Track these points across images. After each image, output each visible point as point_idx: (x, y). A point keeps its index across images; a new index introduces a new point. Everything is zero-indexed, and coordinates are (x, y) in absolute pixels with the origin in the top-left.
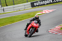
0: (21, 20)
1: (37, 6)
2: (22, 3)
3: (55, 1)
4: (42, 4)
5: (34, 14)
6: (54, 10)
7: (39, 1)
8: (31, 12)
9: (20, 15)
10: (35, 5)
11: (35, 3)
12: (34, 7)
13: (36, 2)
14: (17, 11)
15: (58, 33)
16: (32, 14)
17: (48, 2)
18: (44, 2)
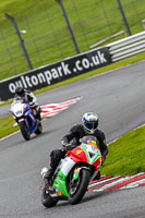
3: (80, 69)
4: (36, 84)
7: (24, 76)
10: (13, 91)
11: (12, 85)
12: (10, 100)
13: (13, 81)
17: (55, 74)
18: (40, 75)
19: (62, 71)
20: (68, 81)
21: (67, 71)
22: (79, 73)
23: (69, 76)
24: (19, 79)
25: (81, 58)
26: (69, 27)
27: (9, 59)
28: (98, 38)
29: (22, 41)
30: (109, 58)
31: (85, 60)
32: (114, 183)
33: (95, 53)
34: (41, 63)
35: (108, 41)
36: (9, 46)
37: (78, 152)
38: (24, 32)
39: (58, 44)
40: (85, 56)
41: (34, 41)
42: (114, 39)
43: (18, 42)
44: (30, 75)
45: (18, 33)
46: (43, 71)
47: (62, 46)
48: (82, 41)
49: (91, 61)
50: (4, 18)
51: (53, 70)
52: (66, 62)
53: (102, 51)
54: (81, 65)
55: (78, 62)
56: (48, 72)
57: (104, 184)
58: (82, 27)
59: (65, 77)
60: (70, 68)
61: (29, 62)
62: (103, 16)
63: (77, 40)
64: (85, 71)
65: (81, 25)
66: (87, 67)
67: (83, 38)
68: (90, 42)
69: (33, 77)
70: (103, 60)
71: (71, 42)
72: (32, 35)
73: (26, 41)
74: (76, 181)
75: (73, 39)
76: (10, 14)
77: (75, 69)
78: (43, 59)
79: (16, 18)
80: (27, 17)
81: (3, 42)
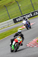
0: (4, 37)
1: (19, 21)
2: (6, 21)
5: (15, 30)
6: (34, 23)
8: (13, 29)
9: (3, 33)
10: (18, 21)
12: (17, 23)
14: (2, 29)
16: (14, 30)
19: (30, 15)
20: (32, 18)
21: (31, 15)
25: (35, 12)
26: (32, 4)
29: (20, 8)
31: (36, 12)
34: (25, 13)
36: (16, 9)
37: (16, 40)
39: (29, 8)
40: (36, 11)
41: (23, 8)
43: (19, 8)
44: (22, 17)
45: (19, 6)
46: (25, 15)
50: (15, 2)
52: (31, 13)
54: (35, 14)
55: (34, 13)
56: (27, 16)
58: (35, 4)
59: (31, 17)
60: (32, 15)
61: (22, 13)
63: (34, 7)
64: (36, 15)
65: (35, 3)
66: (37, 14)
67: (36, 7)
71: (33, 8)
73: (21, 8)
75: (33, 7)
78: (25, 12)
79: (18, 2)
80: (21, 1)
81: (15, 8)
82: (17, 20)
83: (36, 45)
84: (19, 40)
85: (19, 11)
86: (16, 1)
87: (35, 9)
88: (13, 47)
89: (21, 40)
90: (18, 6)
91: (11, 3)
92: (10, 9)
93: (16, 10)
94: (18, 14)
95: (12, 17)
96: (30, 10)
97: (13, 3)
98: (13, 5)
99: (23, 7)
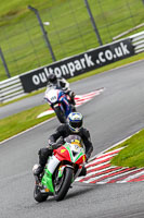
1: (42, 85)
3: (103, 60)
6: (97, 93)
7: (48, 68)
10: (37, 83)
11: (35, 77)
13: (37, 73)
15: (99, 180)
17: (78, 66)
18: (64, 67)
19: (85, 62)
20: (91, 72)
21: (90, 63)
22: (103, 64)
23: (92, 68)
24: (42, 71)
25: (104, 50)
26: (92, 19)
27: (32, 51)
28: (121, 29)
29: (46, 33)
30: (132, 49)
31: (108, 52)
32: (138, 175)
33: (118, 45)
34: (64, 55)
35: (131, 33)
36: (33, 38)
37: (63, 151)
38: (47, 23)
39: (81, 36)
40: (108, 48)
41: (57, 33)
42: (137, 31)
43: (41, 34)
44: (53, 67)
45: (42, 25)
46: (66, 63)
47: (85, 38)
48: (104, 33)
49: (114, 53)
50: (28, 10)
51: (77, 62)
52: (89, 54)
53: (125, 42)
54: (104, 57)
55: (101, 54)
56: (71, 64)
57: (127, 176)
58: (105, 19)
59: (88, 69)
60: (94, 60)
61: (53, 54)
62: (125, 8)
63: (100, 31)
64: (108, 62)
65: (104, 17)
66: (110, 58)
67: (106, 30)
68: (112, 34)
69: (57, 69)
70: (126, 51)
71: (94, 34)
72: (55, 27)
73: (49, 32)
74: (60, 179)
75: (96, 30)
76: (33, 6)
77: (98, 61)
80: (50, 9)
81: (26, 34)
82: (36, 80)
83: (106, 177)
84: (74, 154)
85: (44, 44)
86: (30, 7)
87: (102, 37)
88: (50, 180)
89: (81, 152)
90: (40, 28)
91: (14, 14)
92: (7, 39)
93: (31, 42)
94: (38, 59)
95: (17, 67)
96: (83, 41)
97: (22, 13)
98: (19, 22)
99: (58, 29)
